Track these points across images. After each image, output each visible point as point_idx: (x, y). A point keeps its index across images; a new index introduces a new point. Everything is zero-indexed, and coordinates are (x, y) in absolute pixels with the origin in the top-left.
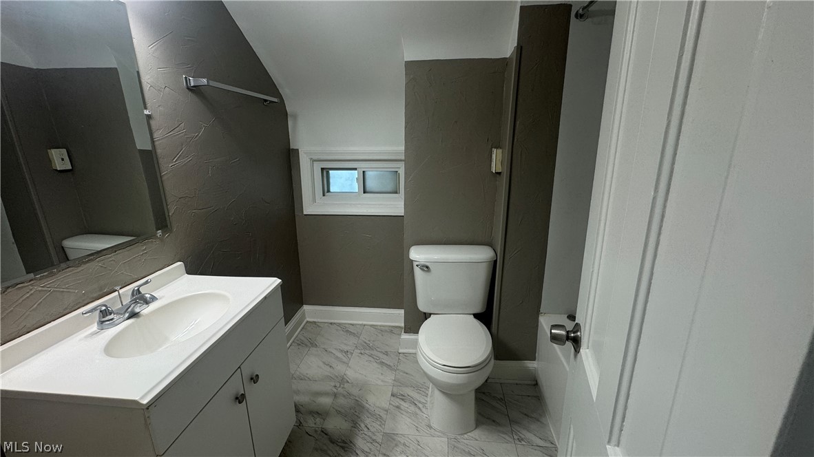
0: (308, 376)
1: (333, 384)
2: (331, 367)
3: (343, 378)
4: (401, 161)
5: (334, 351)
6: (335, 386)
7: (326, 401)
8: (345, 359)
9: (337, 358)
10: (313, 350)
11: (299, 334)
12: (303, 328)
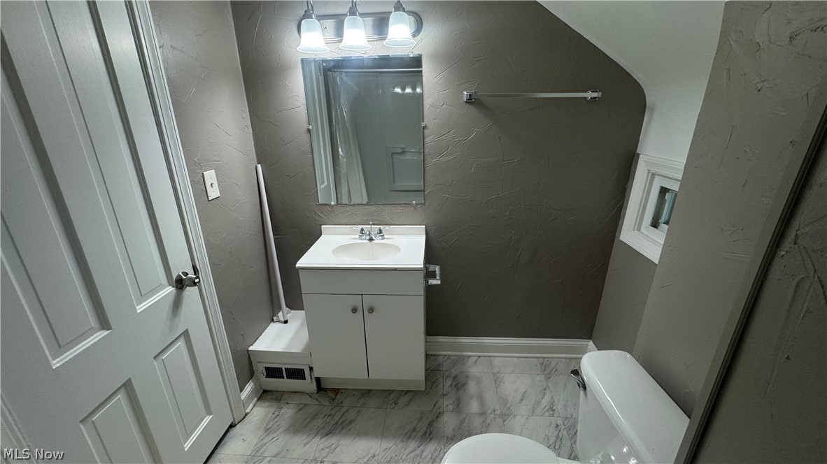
0: (501, 384)
1: (497, 408)
2: (522, 400)
3: (509, 415)
4: (678, 180)
5: (547, 397)
6: (495, 411)
7: (474, 407)
8: (539, 411)
9: (539, 403)
10: (543, 377)
11: (558, 358)
12: (570, 358)
